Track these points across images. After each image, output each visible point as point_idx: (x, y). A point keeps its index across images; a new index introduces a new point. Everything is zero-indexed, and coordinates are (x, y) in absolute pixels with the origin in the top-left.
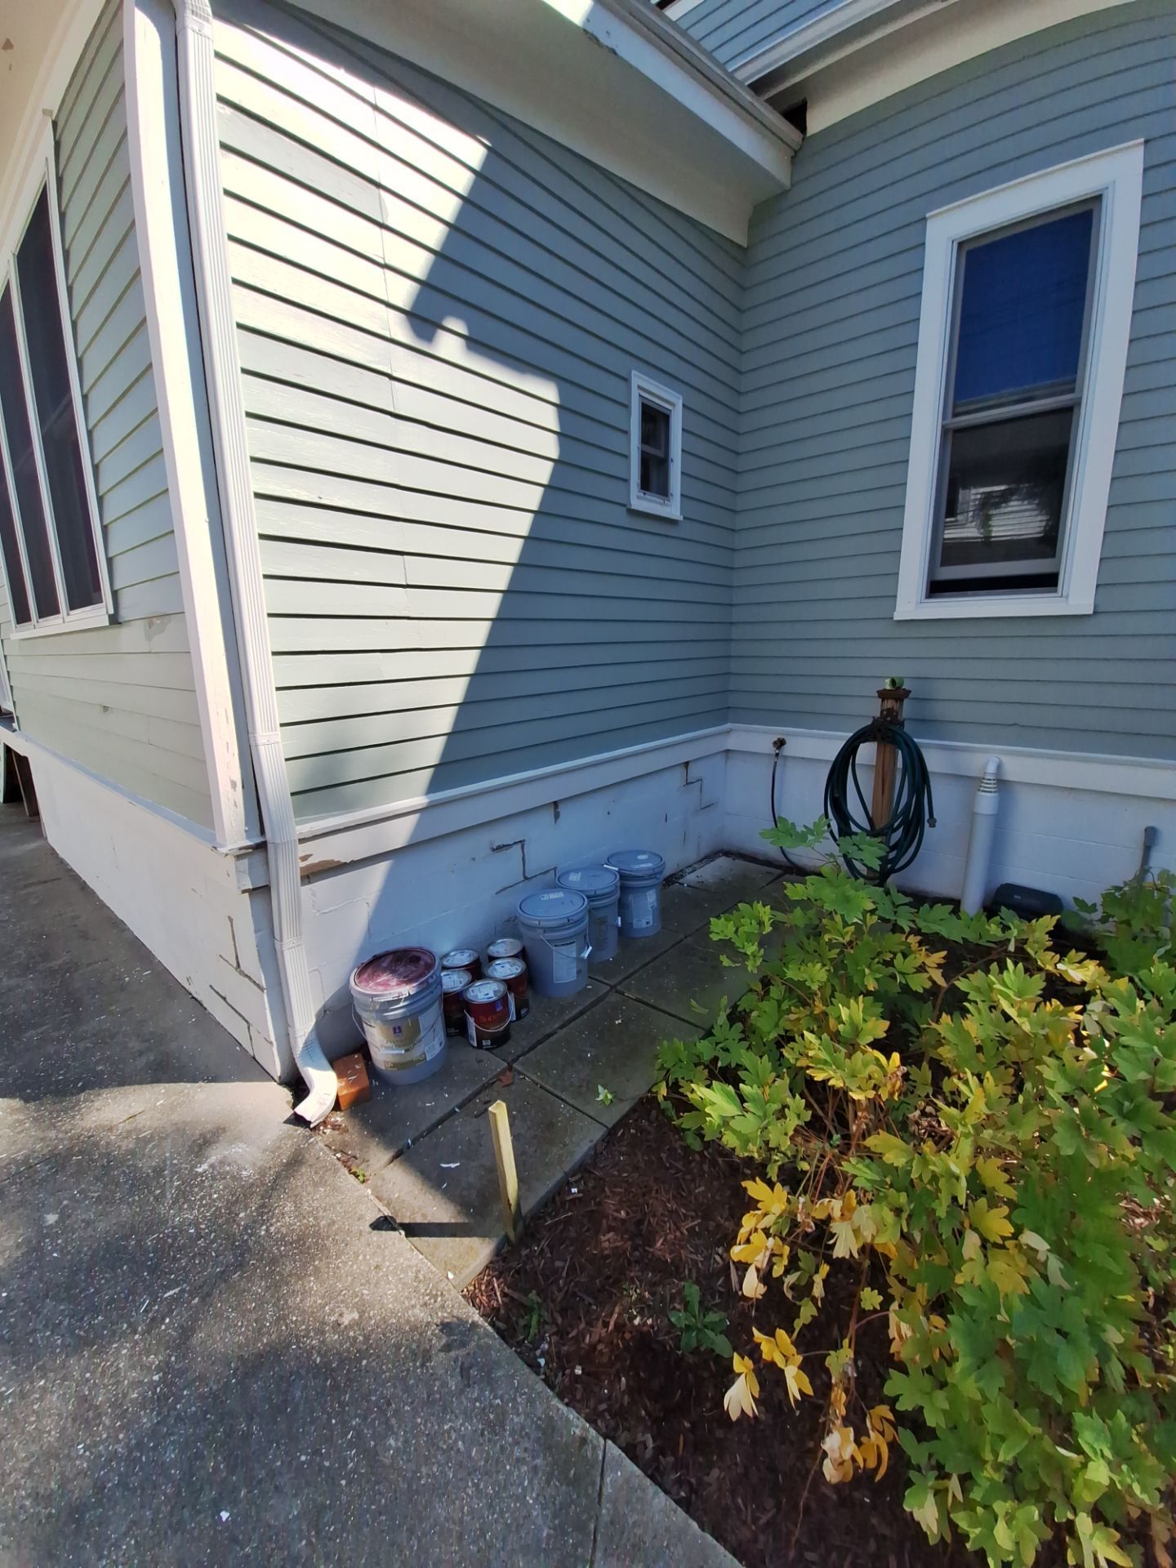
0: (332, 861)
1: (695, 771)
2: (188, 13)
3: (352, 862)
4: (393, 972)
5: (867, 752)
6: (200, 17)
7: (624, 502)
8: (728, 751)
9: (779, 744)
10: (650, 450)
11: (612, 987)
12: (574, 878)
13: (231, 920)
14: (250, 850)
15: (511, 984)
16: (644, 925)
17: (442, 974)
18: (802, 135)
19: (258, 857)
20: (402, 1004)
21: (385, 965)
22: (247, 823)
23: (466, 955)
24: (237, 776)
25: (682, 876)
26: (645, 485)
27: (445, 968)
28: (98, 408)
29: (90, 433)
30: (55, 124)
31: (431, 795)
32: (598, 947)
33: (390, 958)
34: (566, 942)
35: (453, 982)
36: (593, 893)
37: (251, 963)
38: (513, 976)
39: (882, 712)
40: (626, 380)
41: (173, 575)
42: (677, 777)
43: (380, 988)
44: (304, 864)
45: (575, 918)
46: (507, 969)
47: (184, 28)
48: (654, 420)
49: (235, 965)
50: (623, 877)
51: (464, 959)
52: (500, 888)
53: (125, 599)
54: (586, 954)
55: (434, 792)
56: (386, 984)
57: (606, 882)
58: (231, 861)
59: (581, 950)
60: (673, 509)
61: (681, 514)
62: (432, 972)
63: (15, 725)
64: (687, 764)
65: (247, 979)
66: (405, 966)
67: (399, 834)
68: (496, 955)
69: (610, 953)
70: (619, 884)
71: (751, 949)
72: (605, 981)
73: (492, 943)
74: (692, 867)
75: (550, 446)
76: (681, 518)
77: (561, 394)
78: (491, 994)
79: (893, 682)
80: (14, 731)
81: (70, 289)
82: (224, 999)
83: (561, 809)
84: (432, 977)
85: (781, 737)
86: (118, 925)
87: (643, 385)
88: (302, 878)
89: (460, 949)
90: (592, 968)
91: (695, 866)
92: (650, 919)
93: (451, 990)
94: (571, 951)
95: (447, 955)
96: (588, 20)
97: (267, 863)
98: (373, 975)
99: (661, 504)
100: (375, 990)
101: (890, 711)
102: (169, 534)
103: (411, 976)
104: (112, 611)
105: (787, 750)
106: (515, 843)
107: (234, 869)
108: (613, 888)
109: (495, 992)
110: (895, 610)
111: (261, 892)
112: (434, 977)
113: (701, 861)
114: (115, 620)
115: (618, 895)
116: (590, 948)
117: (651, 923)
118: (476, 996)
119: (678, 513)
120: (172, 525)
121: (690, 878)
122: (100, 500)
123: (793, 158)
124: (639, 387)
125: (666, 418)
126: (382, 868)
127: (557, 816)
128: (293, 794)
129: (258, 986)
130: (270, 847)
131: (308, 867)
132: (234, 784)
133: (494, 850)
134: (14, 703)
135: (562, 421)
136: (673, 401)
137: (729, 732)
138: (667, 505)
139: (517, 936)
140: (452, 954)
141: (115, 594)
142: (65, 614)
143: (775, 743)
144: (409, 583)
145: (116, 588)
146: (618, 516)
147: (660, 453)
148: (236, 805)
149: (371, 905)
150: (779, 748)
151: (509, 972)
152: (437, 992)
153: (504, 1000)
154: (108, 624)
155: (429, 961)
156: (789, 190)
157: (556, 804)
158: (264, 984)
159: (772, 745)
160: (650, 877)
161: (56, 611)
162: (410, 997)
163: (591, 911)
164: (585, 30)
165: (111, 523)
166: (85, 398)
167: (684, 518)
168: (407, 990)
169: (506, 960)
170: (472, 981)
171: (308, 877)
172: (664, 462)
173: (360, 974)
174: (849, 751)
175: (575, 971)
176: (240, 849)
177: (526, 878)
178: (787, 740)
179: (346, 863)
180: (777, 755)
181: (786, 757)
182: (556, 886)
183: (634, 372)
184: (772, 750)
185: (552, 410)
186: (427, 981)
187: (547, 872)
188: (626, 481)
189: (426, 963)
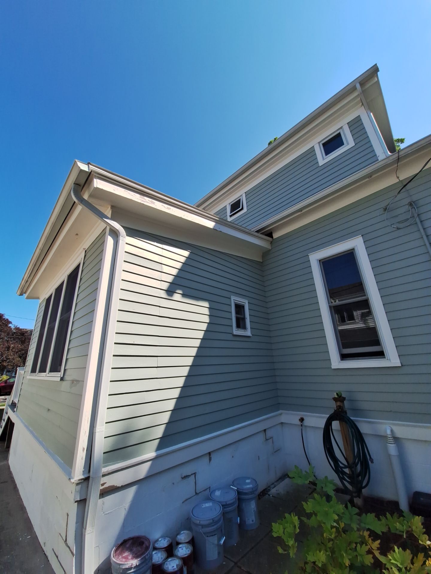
0: (113, 486)
1: (269, 434)
2: (121, 237)
3: (122, 486)
4: (131, 550)
5: (336, 425)
6: (123, 237)
7: (231, 333)
8: (282, 423)
9: (301, 420)
10: (238, 316)
11: (236, 563)
12: (218, 493)
13: (68, 515)
14: (83, 481)
15: (185, 560)
16: (251, 522)
17: (154, 553)
18: (272, 239)
19: (85, 483)
20: (132, 570)
21: (128, 546)
22: (84, 468)
23: (166, 540)
24: (85, 446)
25: (269, 490)
26: (238, 326)
27: (155, 549)
28: (78, 316)
29: (73, 322)
30: (86, 251)
31: (158, 451)
32: (229, 538)
33: (130, 542)
34: (211, 534)
35: (158, 557)
36: (225, 503)
37: (71, 541)
38: (186, 555)
39: (337, 407)
40: (230, 298)
41: (84, 368)
42: (261, 437)
43: (124, 560)
44: (102, 488)
45: (216, 519)
46: (183, 551)
47: (119, 240)
48: (239, 308)
49: (65, 540)
50: (239, 493)
51: (164, 543)
52: (184, 500)
53: (67, 373)
54: (222, 542)
55: (159, 450)
56: (126, 558)
57: (231, 497)
58: (74, 485)
59: (219, 540)
60: (248, 333)
61: (251, 334)
62: (148, 552)
63: (15, 409)
64: (265, 430)
65: (68, 548)
66: (136, 547)
67: (143, 471)
68: (180, 541)
69: (235, 541)
70: (237, 498)
71: (291, 542)
72: (232, 559)
73: (178, 534)
74: (274, 484)
75: (207, 319)
76: (251, 335)
77: (210, 305)
78: (175, 567)
79: (337, 394)
80: (14, 412)
81: (79, 287)
82: (57, 557)
83: (213, 456)
84: (147, 555)
85: (302, 417)
86: (23, 508)
87: (235, 299)
88: (100, 494)
89: (163, 537)
90: (226, 550)
91: (275, 483)
92: (254, 518)
93: (157, 563)
94: (213, 540)
95: (157, 540)
96: (214, 227)
97: (88, 487)
98: (122, 552)
99: (244, 331)
100: (121, 561)
101: (340, 406)
102: (86, 356)
103: (139, 553)
104: (62, 376)
105: (306, 423)
106: (192, 474)
107: (74, 490)
108: (235, 500)
109: (177, 565)
110: (331, 365)
111: (82, 502)
112: (149, 555)
113: (277, 481)
114: (62, 379)
115: (236, 505)
116: (224, 537)
117: (254, 521)
118: (168, 567)
119: (250, 334)
120: (88, 354)
121: (273, 491)
122: (70, 341)
123: (271, 243)
124: (234, 300)
125: (243, 307)
126: (133, 489)
127: (210, 459)
128: (104, 453)
129: (72, 553)
130: (91, 479)
131: (103, 489)
132: (84, 449)
133: (182, 478)
134: (19, 400)
135: (210, 312)
136: (245, 303)
137: (281, 414)
138: (246, 332)
139: (190, 529)
140: (160, 540)
141: (65, 370)
142: (47, 373)
143: (300, 420)
144: (158, 366)
145: (66, 368)
146: (230, 337)
147: (242, 316)
148: (82, 459)
149: (126, 509)
150: (302, 422)
151: (185, 553)
152: (150, 564)
153: (181, 570)
154: (59, 380)
155: (148, 545)
156: (271, 250)
157: (210, 453)
158: (75, 552)
159: (299, 421)
160: (252, 493)
161: (45, 372)
162: (136, 566)
163: (224, 514)
164: (214, 229)
165: (71, 348)
166: (75, 313)
167: (252, 335)
168: (135, 562)
169: (184, 545)
170: (168, 557)
171: (103, 494)
172: (244, 319)
173: (116, 551)
174: (328, 425)
175: (216, 553)
176: (79, 480)
177: (196, 494)
178: (305, 418)
179: (119, 487)
180: (302, 425)
181: (306, 426)
182: (209, 499)
183: (231, 296)
184: (299, 423)
185: (207, 309)
186: (145, 557)
187: (206, 490)
188: (232, 326)
189: (146, 546)
